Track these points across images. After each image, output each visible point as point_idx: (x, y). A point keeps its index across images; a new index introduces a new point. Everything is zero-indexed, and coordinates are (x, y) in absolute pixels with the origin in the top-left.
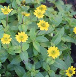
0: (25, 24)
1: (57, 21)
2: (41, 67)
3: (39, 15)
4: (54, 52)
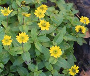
1: (58, 21)
2: (44, 67)
3: (40, 15)
4: (56, 51)
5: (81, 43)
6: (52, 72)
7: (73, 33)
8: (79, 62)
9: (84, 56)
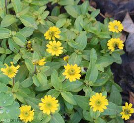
0: (41, 71)
1: (81, 44)
4: (99, 102)
5: (119, 60)
6: (94, 121)
7: (104, 50)
8: (121, 81)
9: (124, 70)
